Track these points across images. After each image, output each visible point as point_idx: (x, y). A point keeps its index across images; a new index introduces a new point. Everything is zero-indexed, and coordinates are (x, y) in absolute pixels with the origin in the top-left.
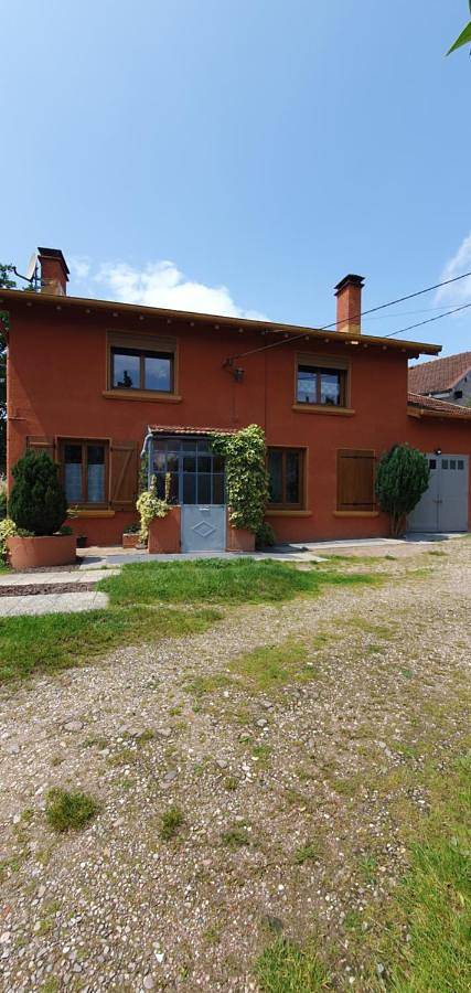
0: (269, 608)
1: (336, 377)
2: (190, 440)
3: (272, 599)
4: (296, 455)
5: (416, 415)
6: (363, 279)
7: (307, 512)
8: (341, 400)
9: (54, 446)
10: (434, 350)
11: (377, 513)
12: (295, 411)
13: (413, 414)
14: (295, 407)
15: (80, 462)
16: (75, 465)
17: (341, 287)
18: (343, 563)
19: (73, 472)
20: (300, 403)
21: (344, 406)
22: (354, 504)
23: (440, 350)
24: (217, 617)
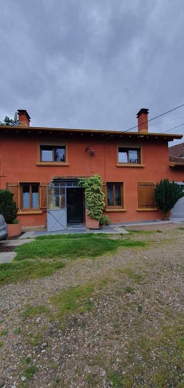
0: (89, 260)
1: (136, 152)
2: (69, 181)
3: (92, 255)
4: (119, 185)
5: (173, 166)
6: (148, 110)
7: (125, 210)
8: (139, 161)
9: (18, 186)
10: (179, 137)
11: (156, 209)
12: (118, 167)
13: (171, 165)
14: (118, 165)
15: (29, 192)
16: (27, 193)
17: (139, 114)
18: (135, 234)
19: (26, 196)
20: (119, 163)
21: (140, 163)
22: (146, 206)
23: (182, 137)
24: (61, 266)
